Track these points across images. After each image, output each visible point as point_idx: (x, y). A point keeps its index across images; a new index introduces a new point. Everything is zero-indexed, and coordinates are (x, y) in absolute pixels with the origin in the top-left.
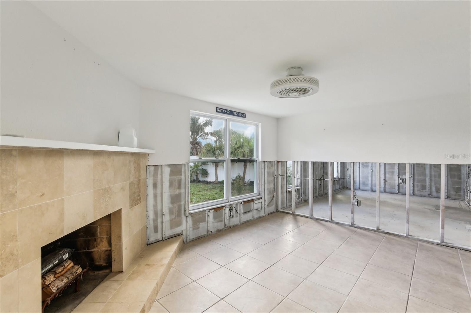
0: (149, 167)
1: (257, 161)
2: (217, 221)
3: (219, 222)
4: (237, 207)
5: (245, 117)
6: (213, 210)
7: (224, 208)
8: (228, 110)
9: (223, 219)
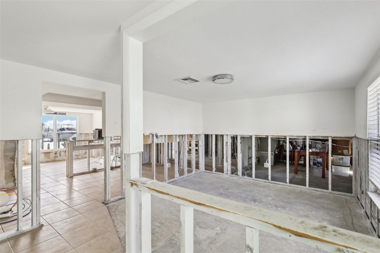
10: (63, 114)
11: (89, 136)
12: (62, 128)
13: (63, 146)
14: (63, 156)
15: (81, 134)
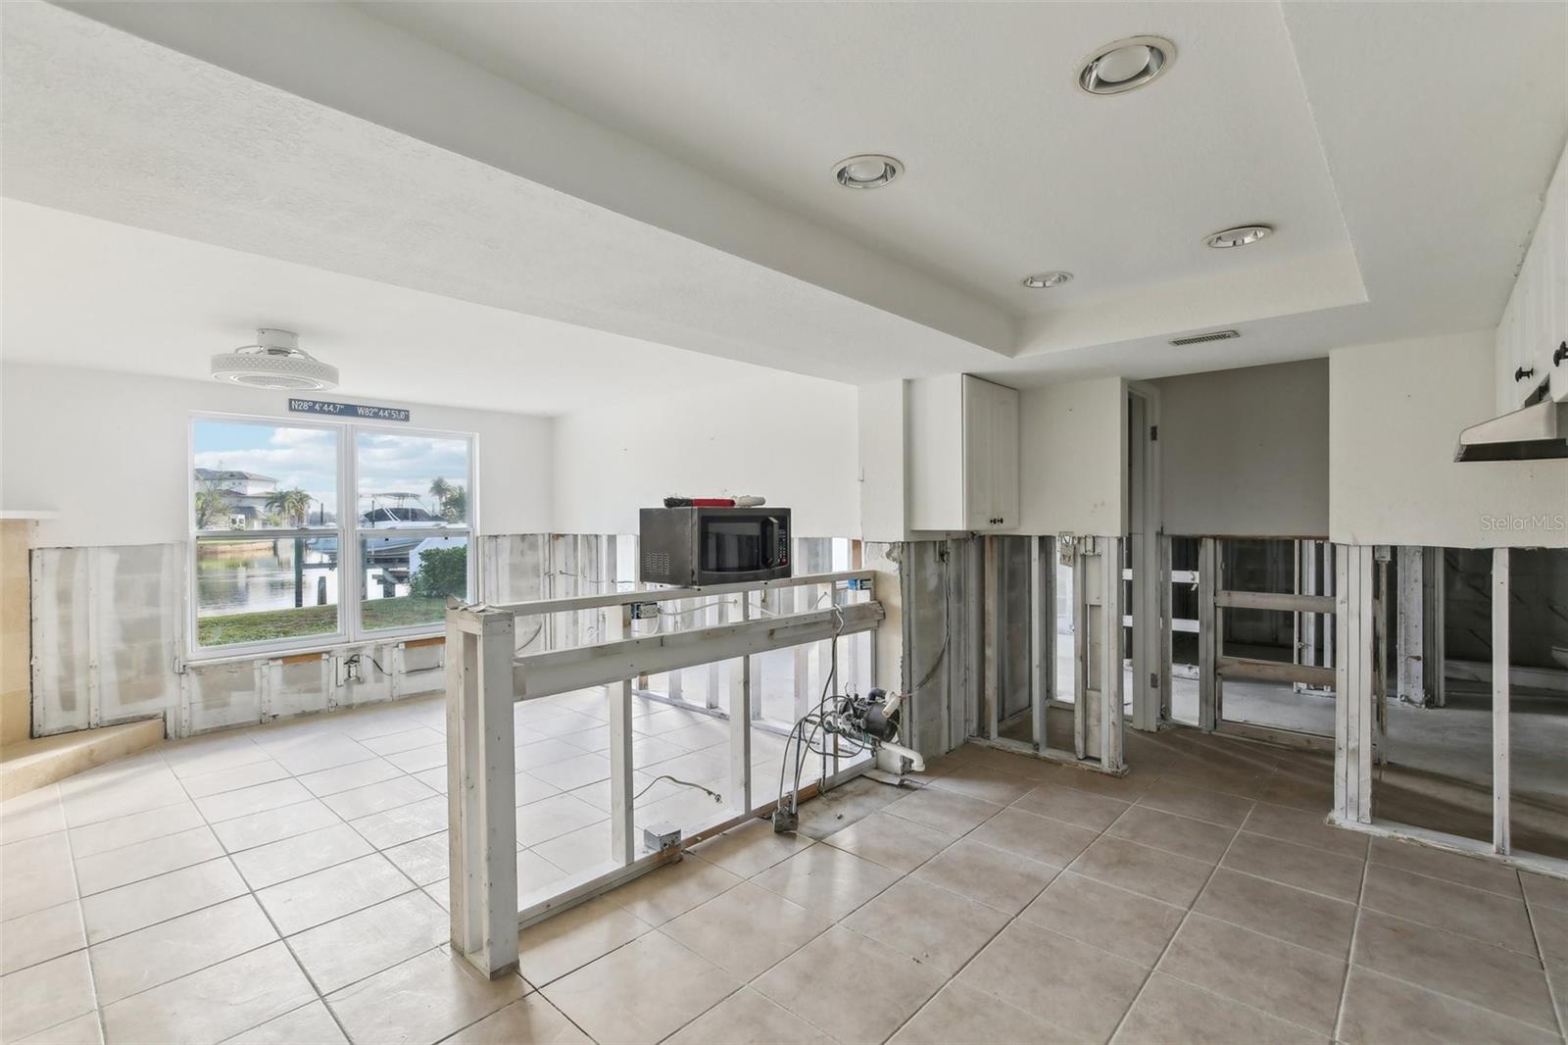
0: (40, 551)
1: (471, 534)
2: (299, 690)
3: (305, 692)
4: (382, 657)
5: (407, 418)
6: (280, 662)
7: (325, 656)
8: (334, 404)
9: (324, 687)
10: (390, 417)
11: (533, 547)
12: (376, 509)
13: (378, 583)
14: (395, 673)
15: (496, 537)
